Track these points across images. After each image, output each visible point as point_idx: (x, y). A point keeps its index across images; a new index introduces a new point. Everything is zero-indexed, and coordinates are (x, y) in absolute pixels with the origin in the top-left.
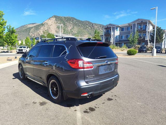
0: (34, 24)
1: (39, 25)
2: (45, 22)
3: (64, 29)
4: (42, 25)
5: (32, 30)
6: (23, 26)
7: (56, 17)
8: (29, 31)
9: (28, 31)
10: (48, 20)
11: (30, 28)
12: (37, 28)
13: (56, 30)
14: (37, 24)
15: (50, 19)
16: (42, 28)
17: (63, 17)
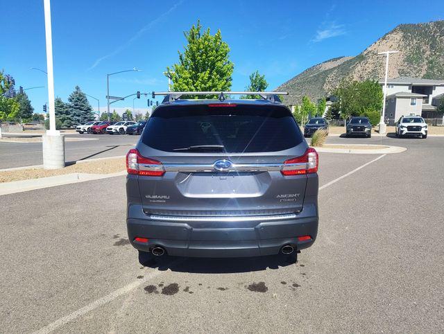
0: (338, 61)
1: (351, 61)
2: (369, 49)
3: (431, 62)
4: (361, 58)
5: (331, 77)
6: (310, 69)
7: (404, 28)
8: (324, 79)
9: (321, 80)
10: (378, 43)
11: (327, 73)
12: (346, 68)
13: (402, 68)
14: (346, 59)
15: (384, 39)
16: (359, 68)
17: (431, 25)
